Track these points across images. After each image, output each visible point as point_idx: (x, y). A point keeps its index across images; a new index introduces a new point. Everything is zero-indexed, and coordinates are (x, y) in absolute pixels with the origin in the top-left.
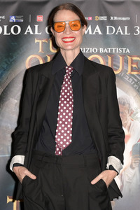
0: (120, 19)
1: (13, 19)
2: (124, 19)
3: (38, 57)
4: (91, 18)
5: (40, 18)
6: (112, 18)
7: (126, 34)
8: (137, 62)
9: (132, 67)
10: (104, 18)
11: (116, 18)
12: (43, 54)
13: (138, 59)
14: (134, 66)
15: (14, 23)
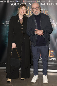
1: (17, 1)
2: (44, 1)
4: (36, 1)
5: (24, 1)
8: (47, 12)
10: (39, 1)
15: (17, 3)
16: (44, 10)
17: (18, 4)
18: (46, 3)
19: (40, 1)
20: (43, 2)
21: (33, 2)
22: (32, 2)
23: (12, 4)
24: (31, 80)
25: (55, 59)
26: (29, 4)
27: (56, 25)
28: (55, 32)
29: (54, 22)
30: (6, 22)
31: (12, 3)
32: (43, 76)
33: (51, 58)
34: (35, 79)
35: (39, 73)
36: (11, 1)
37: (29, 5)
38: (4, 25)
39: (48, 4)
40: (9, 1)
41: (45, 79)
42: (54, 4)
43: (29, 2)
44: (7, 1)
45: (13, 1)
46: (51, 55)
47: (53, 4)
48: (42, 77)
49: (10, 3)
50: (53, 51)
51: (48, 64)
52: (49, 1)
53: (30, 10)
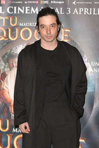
0: (57, 2)
2: (60, 3)
3: (2, 29)
4: (37, 2)
5: (3, 2)
6: (52, 2)
7: (61, 13)
8: (68, 33)
9: (64, 36)
11: (54, 2)
12: (6, 27)
13: (69, 31)
14: (66, 35)
21: (28, 5)
22: (25, 5)
26: (17, 9)
27: (93, 68)
37: (17, 11)
42: (89, 12)
43: (17, 5)
47: (86, 11)
52: (74, 3)
53: (22, 28)
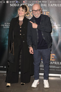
1: (17, 2)
4: (37, 2)
5: (24, 2)
7: (46, 6)
8: (48, 13)
10: (40, 2)
15: (17, 3)
16: (45, 12)
17: (18, 5)
18: (47, 4)
19: (42, 2)
20: (45, 3)
22: (32, 3)
23: (11, 5)
24: (31, 85)
25: (57, 63)
28: (56, 34)
29: (55, 24)
30: (5, 23)
31: (12, 3)
32: (44, 80)
33: (52, 61)
34: (35, 84)
35: (40, 77)
36: (10, 2)
37: (29, 5)
38: (3, 26)
39: (50, 5)
40: (8, 1)
41: (46, 84)
43: (29, 3)
44: (6, 2)
45: (13, 2)
46: (52, 59)
47: (55, 5)
48: (43, 82)
49: (9, 3)
50: (54, 55)
51: (49, 68)
52: (51, 2)
53: (31, 11)
